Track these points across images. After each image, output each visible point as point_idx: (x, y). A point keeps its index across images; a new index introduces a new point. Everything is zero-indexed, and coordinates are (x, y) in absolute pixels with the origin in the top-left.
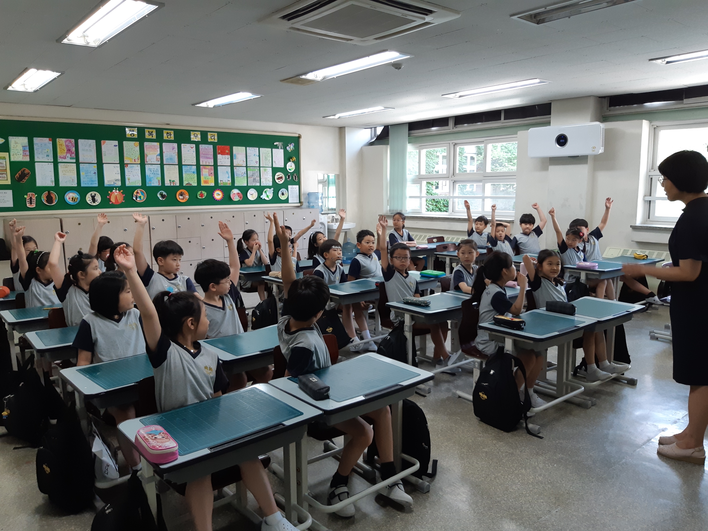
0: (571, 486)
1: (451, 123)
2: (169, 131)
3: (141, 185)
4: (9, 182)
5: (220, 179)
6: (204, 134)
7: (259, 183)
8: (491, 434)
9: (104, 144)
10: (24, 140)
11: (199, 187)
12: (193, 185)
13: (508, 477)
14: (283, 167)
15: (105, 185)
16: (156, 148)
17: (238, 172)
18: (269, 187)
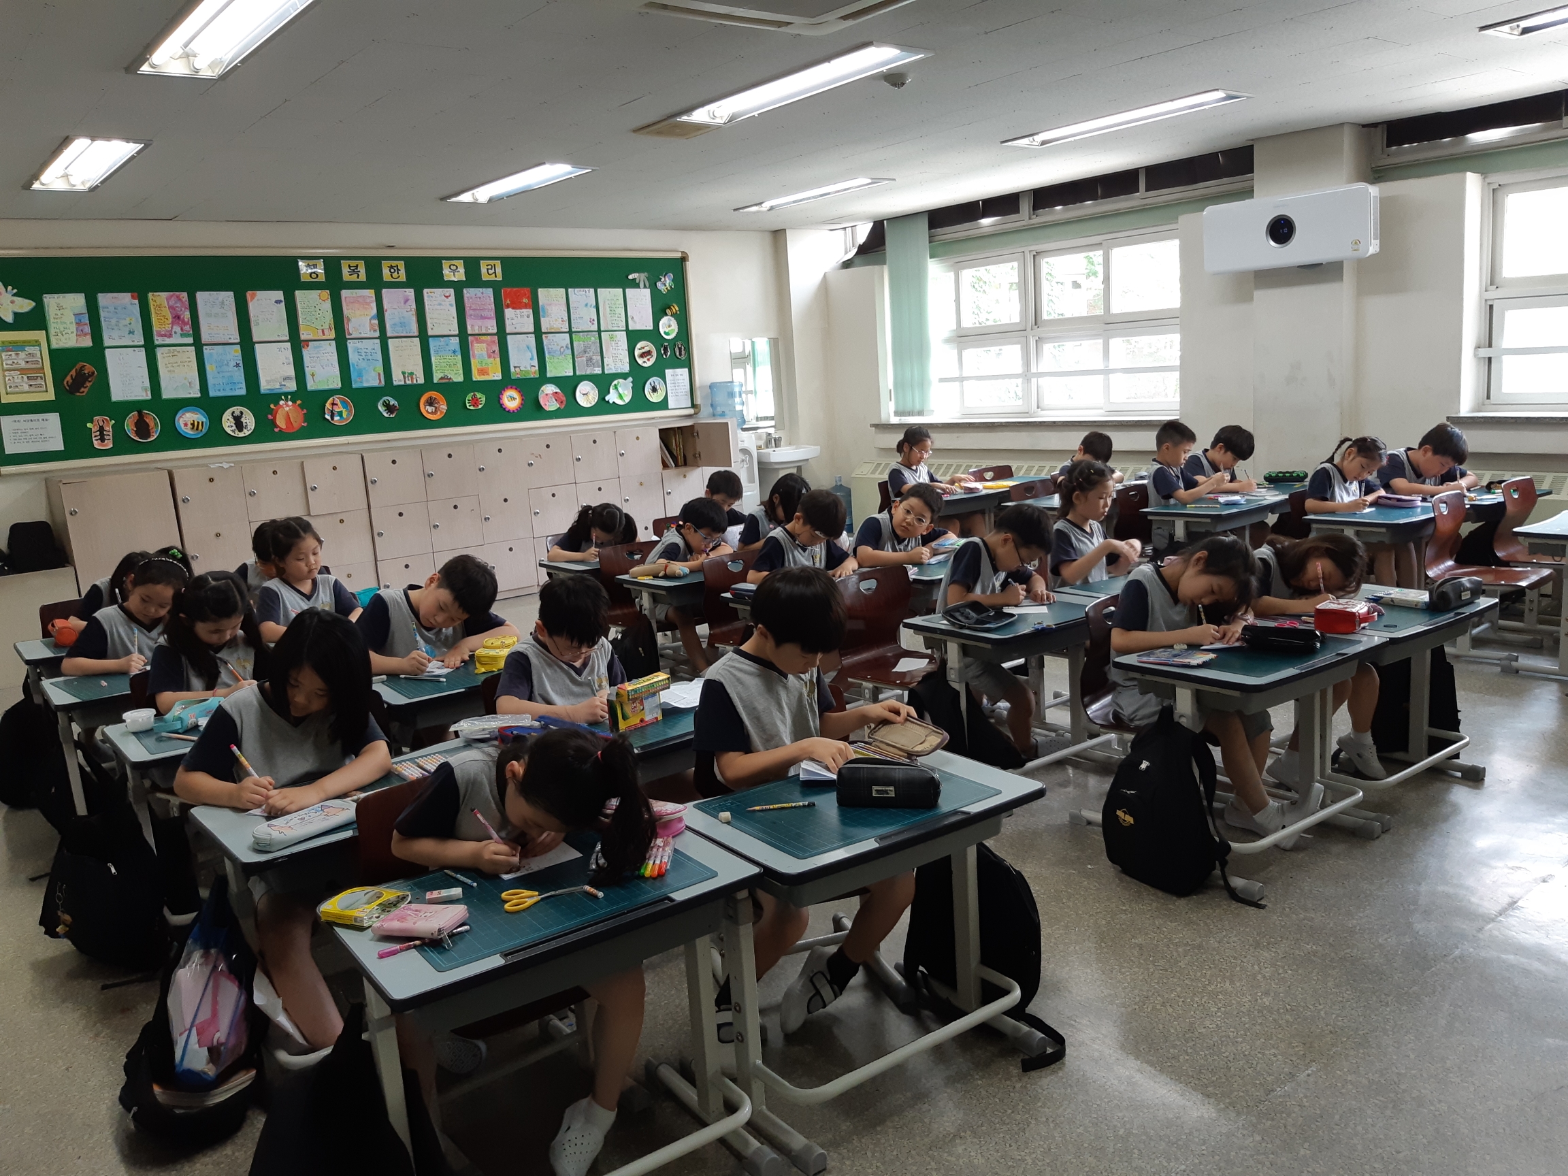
0: (1338, 1016)
1: (1025, 206)
2: (394, 263)
3: (340, 386)
4: (51, 396)
5: (512, 363)
6: (472, 265)
7: (600, 369)
8: (1151, 905)
9: (253, 298)
10: (76, 301)
11: (469, 384)
12: (455, 380)
13: (1192, 1000)
14: (652, 328)
15: (262, 391)
16: (368, 301)
17: (553, 346)
18: (624, 376)
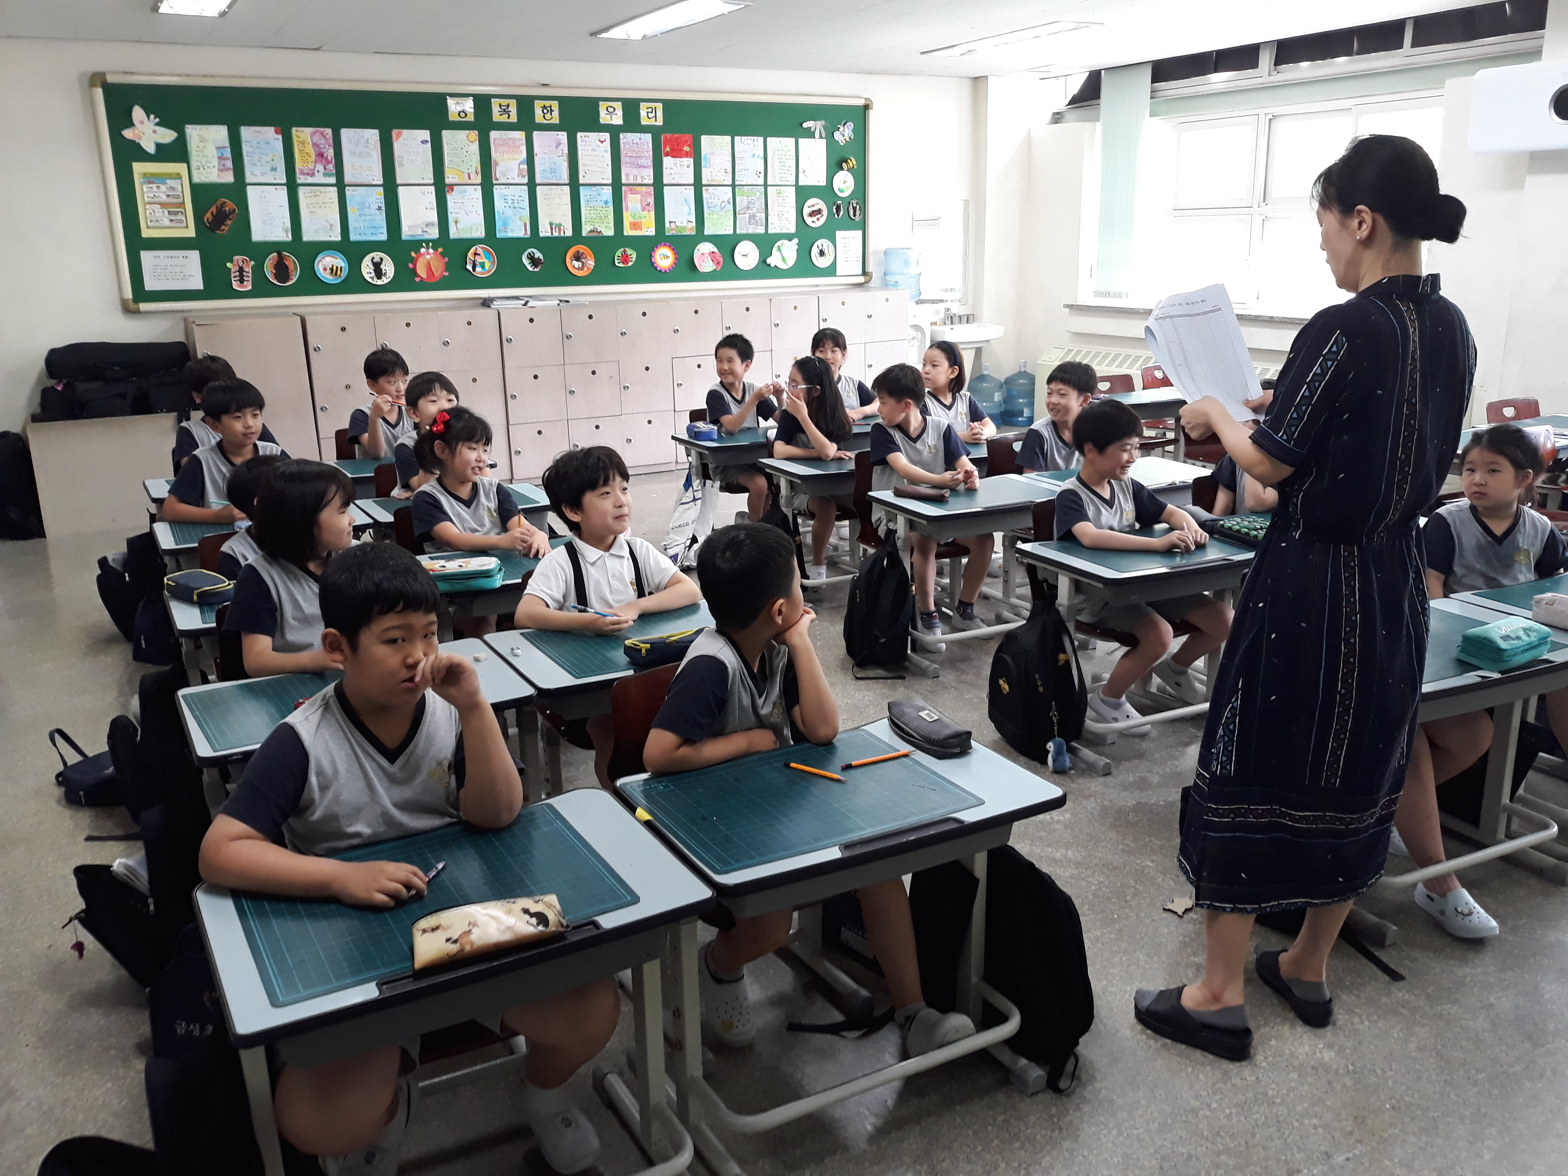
1: (1266, 59)
2: (547, 103)
3: (484, 234)
4: (190, 232)
5: (668, 217)
6: (631, 107)
7: (764, 228)
9: (398, 137)
10: (219, 133)
11: (619, 239)
12: (605, 234)
14: (824, 184)
15: (404, 237)
16: (518, 144)
17: (712, 201)
18: (789, 237)
